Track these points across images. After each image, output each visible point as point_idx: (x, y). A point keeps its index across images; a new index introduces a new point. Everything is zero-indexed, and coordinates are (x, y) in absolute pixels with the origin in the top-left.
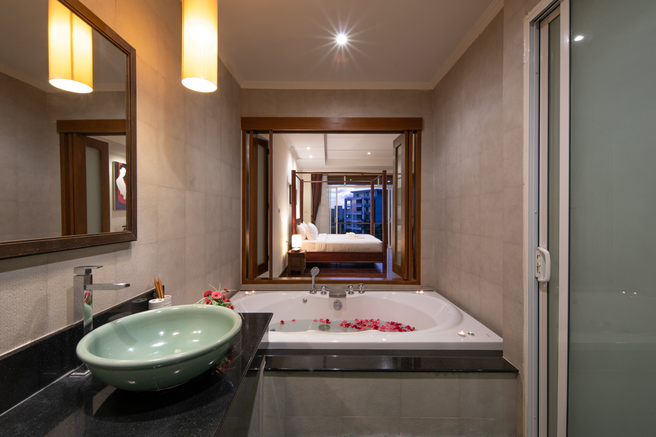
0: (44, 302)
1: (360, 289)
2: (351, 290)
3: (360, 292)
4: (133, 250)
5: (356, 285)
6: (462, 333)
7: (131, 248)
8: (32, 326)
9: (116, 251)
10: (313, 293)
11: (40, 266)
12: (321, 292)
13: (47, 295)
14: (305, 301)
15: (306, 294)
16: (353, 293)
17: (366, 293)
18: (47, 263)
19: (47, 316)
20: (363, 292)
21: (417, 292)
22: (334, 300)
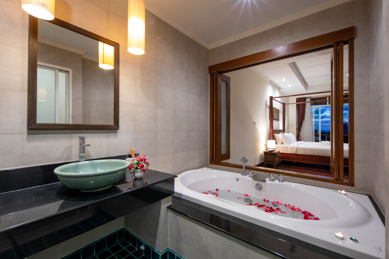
0: (70, 148)
1: (280, 179)
2: (271, 178)
3: (279, 181)
4: (119, 134)
5: (277, 175)
6: (340, 235)
7: (117, 133)
8: (64, 156)
9: (108, 133)
10: (244, 176)
11: (68, 135)
12: (249, 175)
13: (71, 146)
14: (238, 180)
15: (239, 175)
16: (273, 180)
17: (285, 183)
18: (71, 134)
19: (71, 154)
20: (283, 181)
21: (339, 191)
22: (256, 182)
